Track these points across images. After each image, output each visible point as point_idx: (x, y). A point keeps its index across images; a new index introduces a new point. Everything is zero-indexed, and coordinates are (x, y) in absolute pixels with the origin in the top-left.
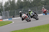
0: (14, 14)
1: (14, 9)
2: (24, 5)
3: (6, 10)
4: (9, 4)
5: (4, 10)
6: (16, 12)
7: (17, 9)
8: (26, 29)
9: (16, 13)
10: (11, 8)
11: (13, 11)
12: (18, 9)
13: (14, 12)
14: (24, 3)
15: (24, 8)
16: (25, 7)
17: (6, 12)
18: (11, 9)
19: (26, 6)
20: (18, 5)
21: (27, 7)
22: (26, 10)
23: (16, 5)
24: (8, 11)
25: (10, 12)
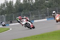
0: (11, 19)
1: (12, 12)
2: (24, 7)
3: (1, 14)
4: (6, 6)
7: (15, 13)
9: (14, 18)
10: (8, 11)
11: (10, 15)
12: (17, 12)
13: (12, 16)
14: (24, 5)
16: (25, 10)
17: (2, 16)
18: (8, 12)
19: (26, 9)
20: (17, 7)
21: (27, 10)
22: (26, 13)
23: (14, 8)
24: (4, 15)
25: (7, 17)
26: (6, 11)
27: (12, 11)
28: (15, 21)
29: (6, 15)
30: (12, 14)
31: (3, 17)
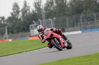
0: (63, 25)
2: (84, 6)
3: (47, 17)
4: (55, 4)
5: (44, 16)
6: (67, 22)
7: (70, 15)
8: (87, 56)
9: (69, 23)
10: (59, 13)
13: (64, 21)
14: (85, 3)
15: (84, 13)
16: (86, 10)
17: (47, 20)
18: (57, 14)
19: (88, 9)
20: (73, 6)
21: (90, 11)
22: (88, 16)
24: (52, 18)
25: (56, 22)
26: (55, 13)
27: (65, 13)
28: (70, 29)
29: (55, 18)
30: (66, 16)
31: (50, 21)
